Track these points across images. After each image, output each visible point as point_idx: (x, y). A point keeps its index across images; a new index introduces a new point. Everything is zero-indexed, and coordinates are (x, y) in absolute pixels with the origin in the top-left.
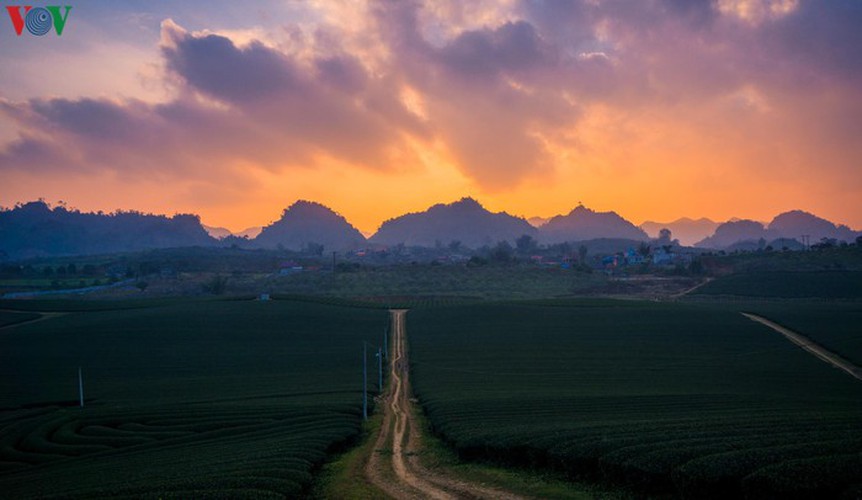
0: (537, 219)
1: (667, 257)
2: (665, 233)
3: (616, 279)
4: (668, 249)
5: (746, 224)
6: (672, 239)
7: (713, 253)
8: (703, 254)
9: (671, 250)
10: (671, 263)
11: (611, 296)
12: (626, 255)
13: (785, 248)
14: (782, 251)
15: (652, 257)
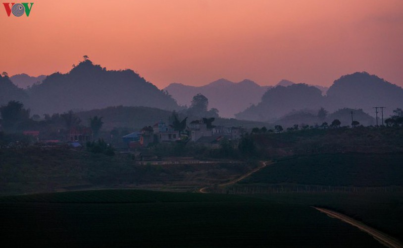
0: (24, 77)
1: (208, 134)
2: (201, 100)
3: (145, 164)
4: (209, 122)
5: (302, 90)
6: (209, 109)
7: (268, 129)
8: (255, 130)
9: (213, 123)
10: (215, 142)
11: (142, 187)
12: (156, 130)
13: (355, 123)
14: (351, 127)
15: (189, 133)
